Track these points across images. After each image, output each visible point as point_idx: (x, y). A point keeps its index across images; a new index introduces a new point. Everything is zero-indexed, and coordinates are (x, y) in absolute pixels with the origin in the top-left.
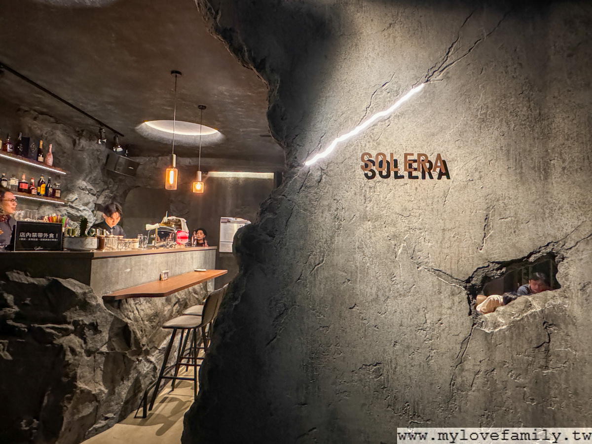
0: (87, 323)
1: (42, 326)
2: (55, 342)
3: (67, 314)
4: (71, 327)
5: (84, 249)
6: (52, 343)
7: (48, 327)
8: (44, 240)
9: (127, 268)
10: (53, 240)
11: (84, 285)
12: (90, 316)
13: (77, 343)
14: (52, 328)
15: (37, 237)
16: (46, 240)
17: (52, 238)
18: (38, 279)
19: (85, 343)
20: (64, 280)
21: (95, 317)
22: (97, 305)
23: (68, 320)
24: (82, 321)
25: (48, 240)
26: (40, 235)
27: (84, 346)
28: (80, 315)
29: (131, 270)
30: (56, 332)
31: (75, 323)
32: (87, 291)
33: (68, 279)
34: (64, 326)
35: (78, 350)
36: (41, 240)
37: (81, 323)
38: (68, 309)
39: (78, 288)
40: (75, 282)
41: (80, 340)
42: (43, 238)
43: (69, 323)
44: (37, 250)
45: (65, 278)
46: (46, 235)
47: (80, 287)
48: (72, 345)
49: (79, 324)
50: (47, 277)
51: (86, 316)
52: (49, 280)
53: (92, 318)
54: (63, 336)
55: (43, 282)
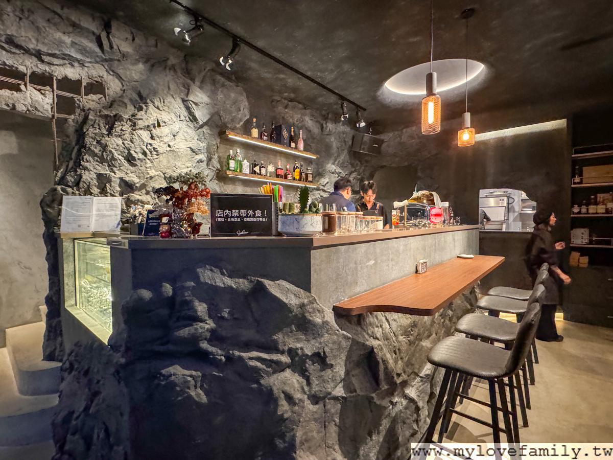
0: (310, 354)
1: (244, 355)
2: (262, 382)
3: (279, 337)
4: (285, 359)
5: (301, 232)
6: (258, 382)
7: (252, 357)
8: (248, 219)
9: (369, 260)
10: (261, 219)
11: (302, 291)
12: (313, 342)
13: (297, 385)
14: (259, 359)
15: (240, 216)
16: (252, 219)
17: (259, 217)
18: (237, 280)
19: (309, 384)
20: (272, 283)
21: (320, 343)
22: (323, 322)
23: (281, 347)
24: (302, 349)
25: (255, 220)
26: (243, 212)
27: (306, 389)
28: (298, 340)
29: (375, 264)
30: (264, 367)
31: (292, 352)
32: (306, 301)
33: (278, 282)
34: (275, 357)
35: (298, 396)
36: (245, 220)
37: (300, 352)
38: (280, 329)
39: (293, 297)
40: (288, 286)
41: (301, 379)
42: (247, 217)
43: (282, 353)
44: (241, 235)
45: (273, 279)
46: (251, 212)
47: (295, 295)
48: (287, 388)
49: (297, 354)
50: (249, 278)
51: (308, 341)
52: (251, 281)
53: (317, 344)
54: (274, 372)
55: (243, 284)
